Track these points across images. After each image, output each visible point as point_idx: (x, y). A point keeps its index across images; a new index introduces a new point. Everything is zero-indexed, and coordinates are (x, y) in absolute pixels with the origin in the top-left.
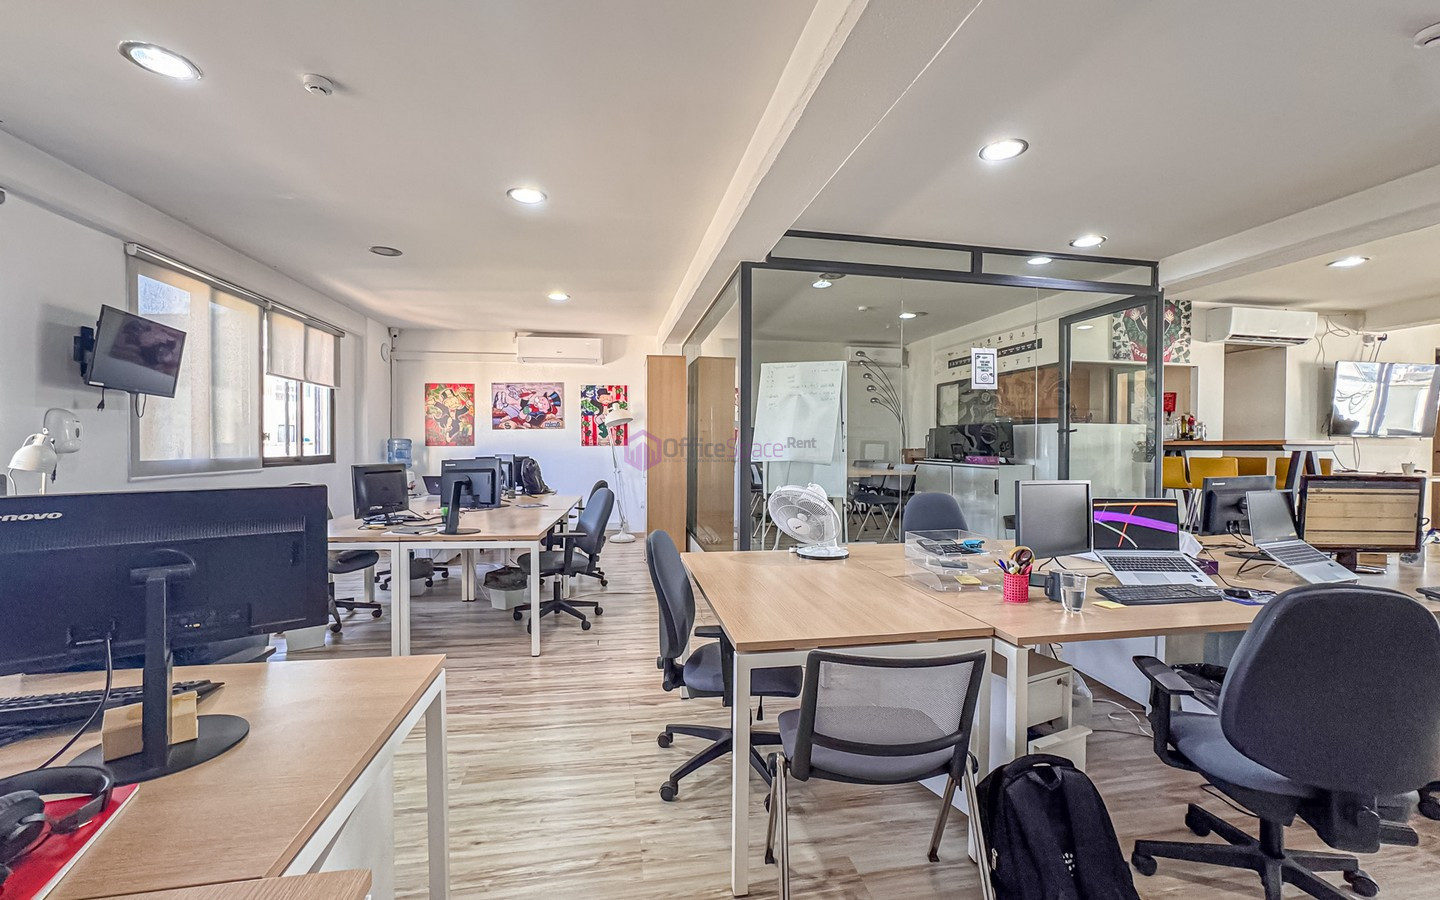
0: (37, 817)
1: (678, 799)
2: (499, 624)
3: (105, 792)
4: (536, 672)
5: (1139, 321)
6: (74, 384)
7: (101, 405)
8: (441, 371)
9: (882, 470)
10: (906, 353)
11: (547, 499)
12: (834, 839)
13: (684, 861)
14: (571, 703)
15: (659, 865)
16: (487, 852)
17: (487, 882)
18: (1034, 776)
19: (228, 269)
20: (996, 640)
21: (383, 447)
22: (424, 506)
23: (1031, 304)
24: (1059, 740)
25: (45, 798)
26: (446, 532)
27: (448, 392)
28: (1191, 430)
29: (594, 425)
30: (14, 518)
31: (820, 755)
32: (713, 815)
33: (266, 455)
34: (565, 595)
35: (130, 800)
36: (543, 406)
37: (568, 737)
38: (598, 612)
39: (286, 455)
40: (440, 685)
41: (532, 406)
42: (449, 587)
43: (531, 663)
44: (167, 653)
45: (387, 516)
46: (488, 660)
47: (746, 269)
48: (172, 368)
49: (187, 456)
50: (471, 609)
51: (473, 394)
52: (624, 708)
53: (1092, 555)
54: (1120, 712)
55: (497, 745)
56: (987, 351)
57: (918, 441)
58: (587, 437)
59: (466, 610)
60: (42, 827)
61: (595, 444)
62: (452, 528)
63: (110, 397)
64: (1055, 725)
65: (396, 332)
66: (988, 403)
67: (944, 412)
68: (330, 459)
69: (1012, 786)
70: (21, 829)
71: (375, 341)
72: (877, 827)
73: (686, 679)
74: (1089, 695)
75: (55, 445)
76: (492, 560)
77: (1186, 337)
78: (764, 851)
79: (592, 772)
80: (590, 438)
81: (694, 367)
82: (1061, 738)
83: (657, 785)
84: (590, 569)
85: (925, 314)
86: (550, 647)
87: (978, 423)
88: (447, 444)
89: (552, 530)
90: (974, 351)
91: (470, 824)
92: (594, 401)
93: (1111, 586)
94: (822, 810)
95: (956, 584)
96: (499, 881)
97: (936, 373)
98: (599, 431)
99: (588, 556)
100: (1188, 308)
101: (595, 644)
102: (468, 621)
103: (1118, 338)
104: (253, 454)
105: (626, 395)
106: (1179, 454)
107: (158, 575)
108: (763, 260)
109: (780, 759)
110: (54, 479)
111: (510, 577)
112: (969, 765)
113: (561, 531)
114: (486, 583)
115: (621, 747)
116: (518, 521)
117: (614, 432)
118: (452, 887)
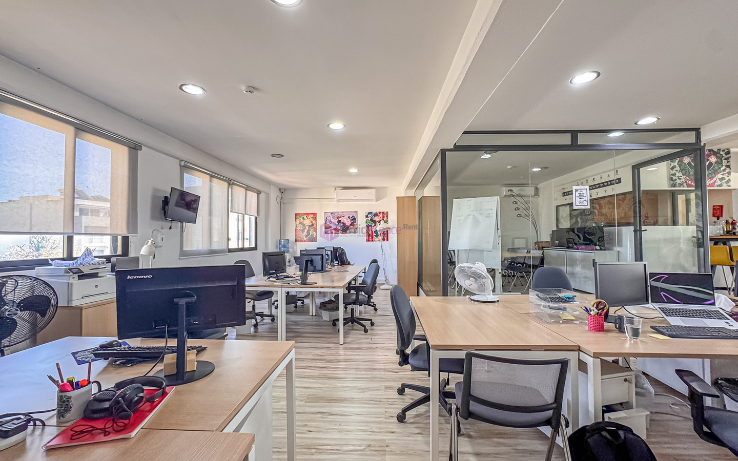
0: (141, 395)
1: (405, 422)
2: (325, 328)
3: (163, 388)
4: (342, 352)
5: (689, 163)
6: (162, 220)
7: (170, 228)
8: (302, 207)
9: (523, 254)
10: (537, 189)
11: (349, 268)
12: (489, 454)
13: (405, 454)
14: (357, 369)
15: (394, 454)
16: (314, 436)
17: (314, 451)
18: (604, 433)
19: (215, 168)
20: (581, 352)
21: (277, 243)
22: (293, 270)
23: (611, 159)
24: (626, 415)
25: (145, 388)
26: (302, 284)
27: (305, 217)
28: (734, 228)
29: (372, 231)
30: (138, 277)
31: (474, 407)
32: (423, 433)
33: (230, 247)
34: (357, 315)
35: (172, 391)
36: (348, 222)
37: (354, 385)
38: (372, 324)
39: (237, 247)
40: (292, 355)
41: (343, 223)
42: (305, 309)
43: (339, 348)
44: (185, 333)
45: (277, 275)
46: (320, 345)
47: (443, 152)
48: (195, 210)
49: (200, 248)
50: (314, 320)
51: (316, 218)
52: (382, 373)
53: (650, 305)
54: (680, 403)
55: (321, 386)
56: (582, 187)
57: (545, 237)
58: (369, 237)
59: (311, 320)
60: (143, 399)
61: (372, 241)
62: (304, 282)
63: (174, 224)
64: (624, 405)
65: (282, 190)
66: (589, 215)
67: (562, 220)
68: (255, 249)
69: (592, 438)
70: (136, 398)
71: (274, 195)
72: (512, 451)
73: (410, 361)
74: (652, 390)
75: (155, 245)
76: (325, 296)
77: (727, 171)
78: (449, 455)
79: (365, 404)
80: (370, 237)
81: (420, 201)
82: (627, 414)
83: (395, 413)
84: (369, 303)
85: (546, 168)
86: (349, 340)
87: (583, 226)
88: (305, 241)
89: (350, 283)
90: (574, 188)
91: (308, 422)
92: (372, 220)
93: (662, 325)
94: (482, 438)
95: (559, 319)
96: (320, 451)
97: (556, 199)
98: (374, 234)
99: (367, 296)
100: (728, 153)
101: (369, 340)
102: (312, 325)
103: (674, 174)
104: (224, 247)
105: (387, 216)
106: (725, 244)
107: (183, 302)
108: (452, 147)
109: (454, 407)
110: (154, 258)
111: (330, 305)
112: (563, 423)
113: (355, 284)
114: (320, 308)
115: (379, 393)
116: (335, 278)
117: (382, 235)
118: (298, 450)
